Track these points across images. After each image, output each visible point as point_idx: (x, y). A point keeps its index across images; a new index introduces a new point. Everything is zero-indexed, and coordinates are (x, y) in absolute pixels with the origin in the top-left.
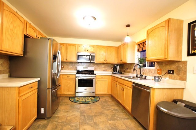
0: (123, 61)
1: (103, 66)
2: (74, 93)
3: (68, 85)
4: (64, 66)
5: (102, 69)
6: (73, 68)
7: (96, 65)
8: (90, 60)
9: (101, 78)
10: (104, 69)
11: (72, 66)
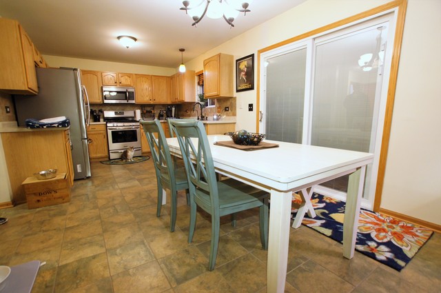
0: (179, 99)
2: (107, 154)
8: (126, 99)
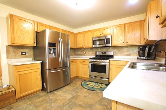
1: (125, 49)
3: (84, 69)
4: (85, 52)
5: (124, 53)
6: (93, 53)
7: (116, 49)
8: (105, 44)
9: (116, 64)
10: (127, 53)
11: (92, 52)
